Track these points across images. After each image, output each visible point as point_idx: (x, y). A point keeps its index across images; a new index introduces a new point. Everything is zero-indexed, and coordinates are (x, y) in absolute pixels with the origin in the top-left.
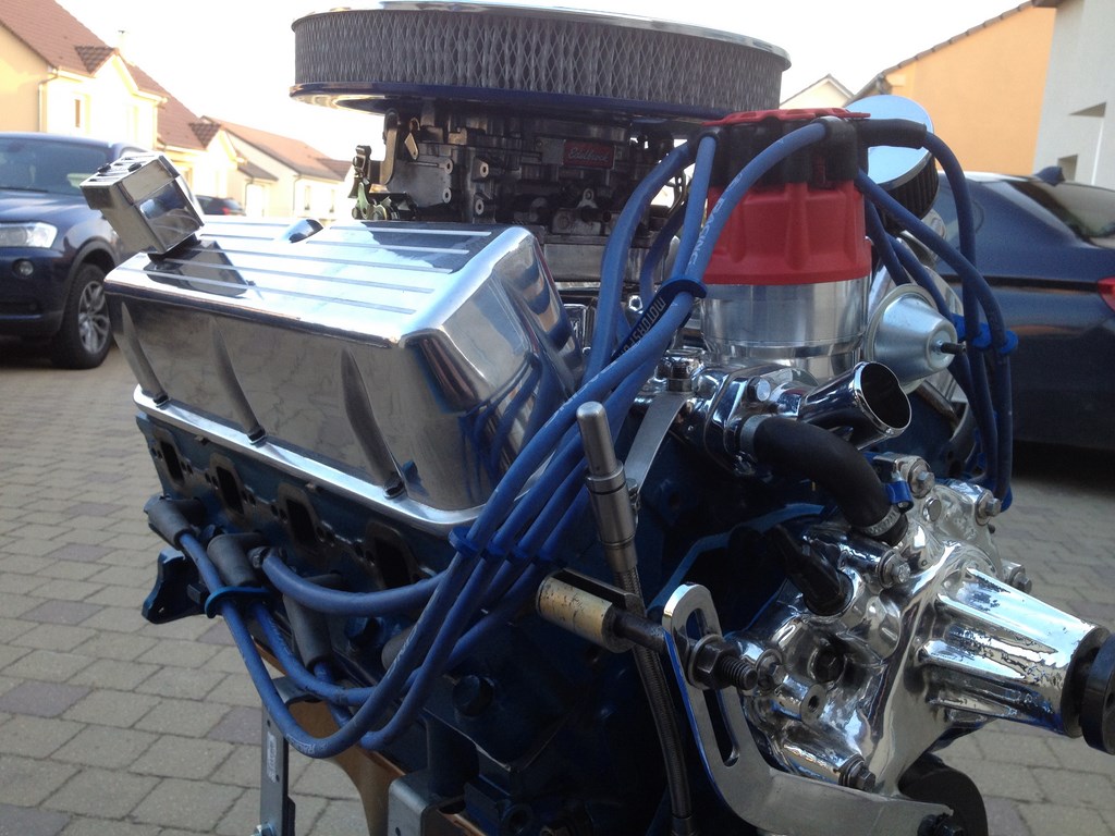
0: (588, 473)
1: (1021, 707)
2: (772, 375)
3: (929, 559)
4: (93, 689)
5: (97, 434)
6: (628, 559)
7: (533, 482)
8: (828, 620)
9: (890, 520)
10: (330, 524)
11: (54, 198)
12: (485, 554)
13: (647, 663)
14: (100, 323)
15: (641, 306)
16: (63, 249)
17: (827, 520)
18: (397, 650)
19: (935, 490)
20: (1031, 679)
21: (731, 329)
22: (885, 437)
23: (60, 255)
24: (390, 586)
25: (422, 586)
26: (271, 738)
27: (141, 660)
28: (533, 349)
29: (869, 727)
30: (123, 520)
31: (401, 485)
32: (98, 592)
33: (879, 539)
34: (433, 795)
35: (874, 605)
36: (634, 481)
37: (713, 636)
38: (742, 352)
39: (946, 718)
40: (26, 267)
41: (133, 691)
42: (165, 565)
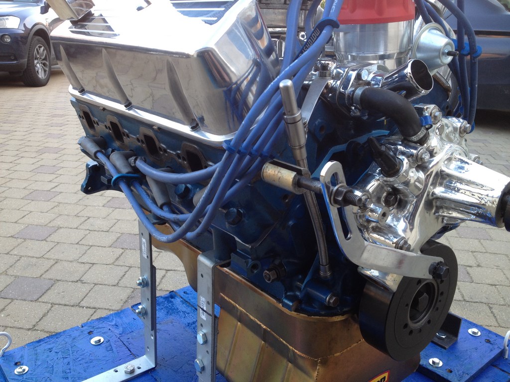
0: (284, 114)
1: (478, 215)
2: (369, 67)
3: (438, 151)
4: (59, 228)
5: (49, 116)
6: (302, 154)
7: (258, 121)
8: (391, 179)
9: (421, 134)
10: (165, 145)
11: (17, 4)
12: (239, 152)
13: (311, 200)
14: (44, 64)
15: (305, 37)
16: (24, 29)
17: (392, 135)
18: (199, 197)
19: (441, 121)
20: (483, 202)
21: (349, 47)
22: (421, 95)
23: (23, 32)
24: (193, 170)
25: (209, 169)
26: (144, 240)
27: (79, 215)
28: (256, 57)
29: (408, 225)
30: (64, 154)
31: (197, 125)
32: (56, 186)
33: (416, 143)
34: (217, 260)
35: (412, 172)
36: (305, 119)
37: (342, 185)
38: (354, 58)
39: (443, 221)
40: (7, 38)
41: (77, 228)
42: (89, 168)
